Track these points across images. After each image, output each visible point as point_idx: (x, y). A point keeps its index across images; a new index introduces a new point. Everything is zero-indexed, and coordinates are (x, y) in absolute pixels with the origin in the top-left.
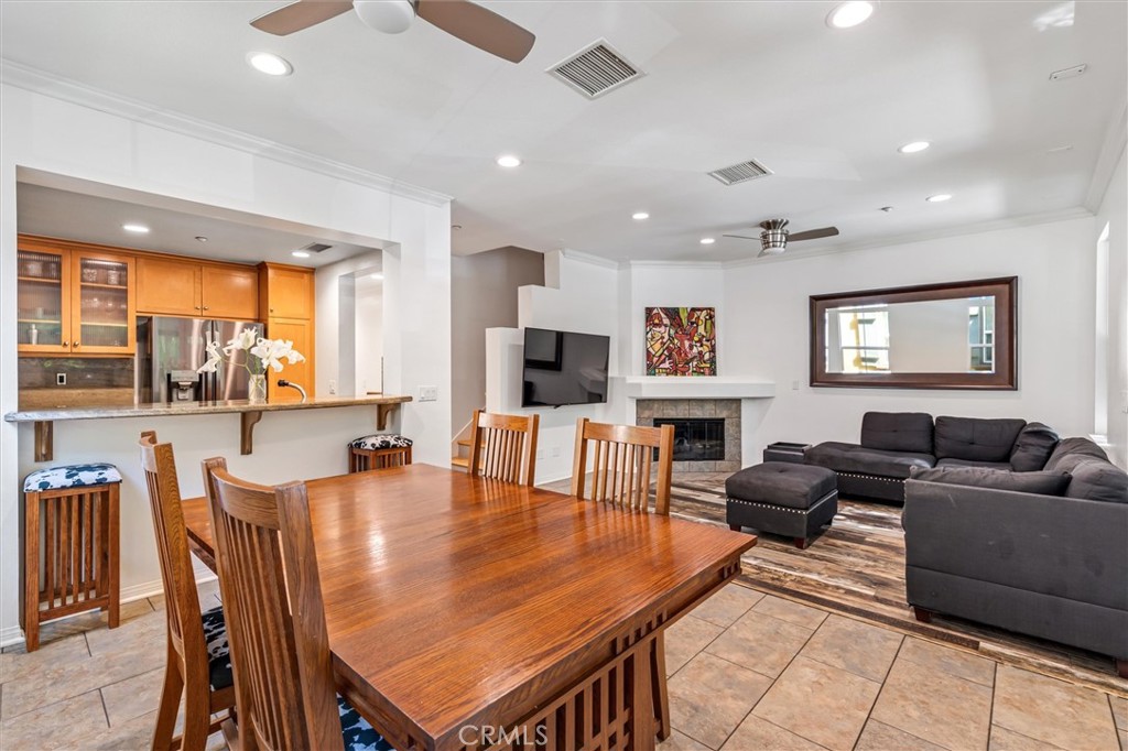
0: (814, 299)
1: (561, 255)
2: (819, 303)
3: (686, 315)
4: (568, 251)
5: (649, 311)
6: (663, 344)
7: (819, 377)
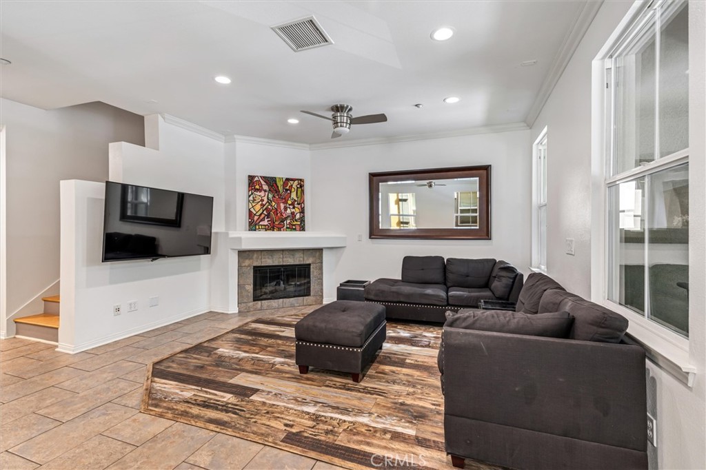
0: (373, 176)
1: (160, 118)
2: (375, 178)
3: (282, 183)
4: (166, 116)
5: (251, 178)
6: (263, 205)
7: (376, 232)
